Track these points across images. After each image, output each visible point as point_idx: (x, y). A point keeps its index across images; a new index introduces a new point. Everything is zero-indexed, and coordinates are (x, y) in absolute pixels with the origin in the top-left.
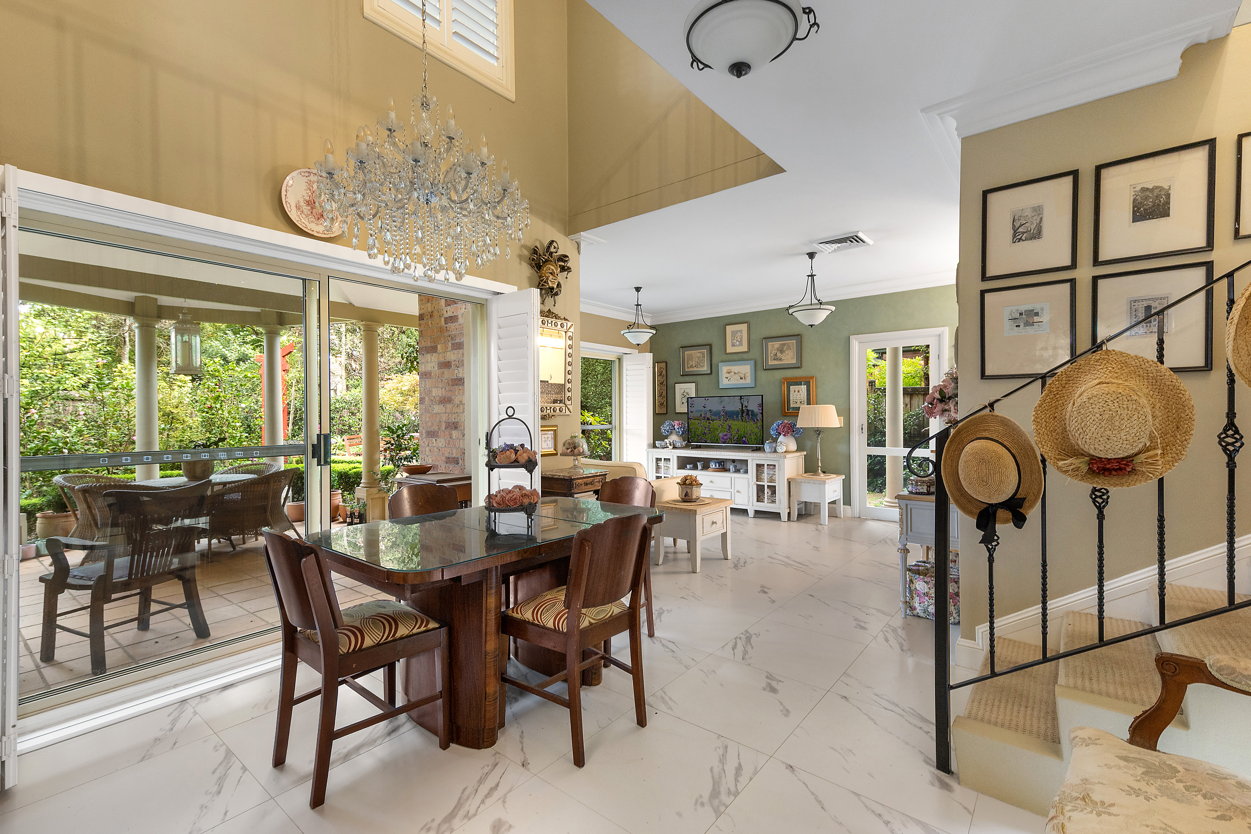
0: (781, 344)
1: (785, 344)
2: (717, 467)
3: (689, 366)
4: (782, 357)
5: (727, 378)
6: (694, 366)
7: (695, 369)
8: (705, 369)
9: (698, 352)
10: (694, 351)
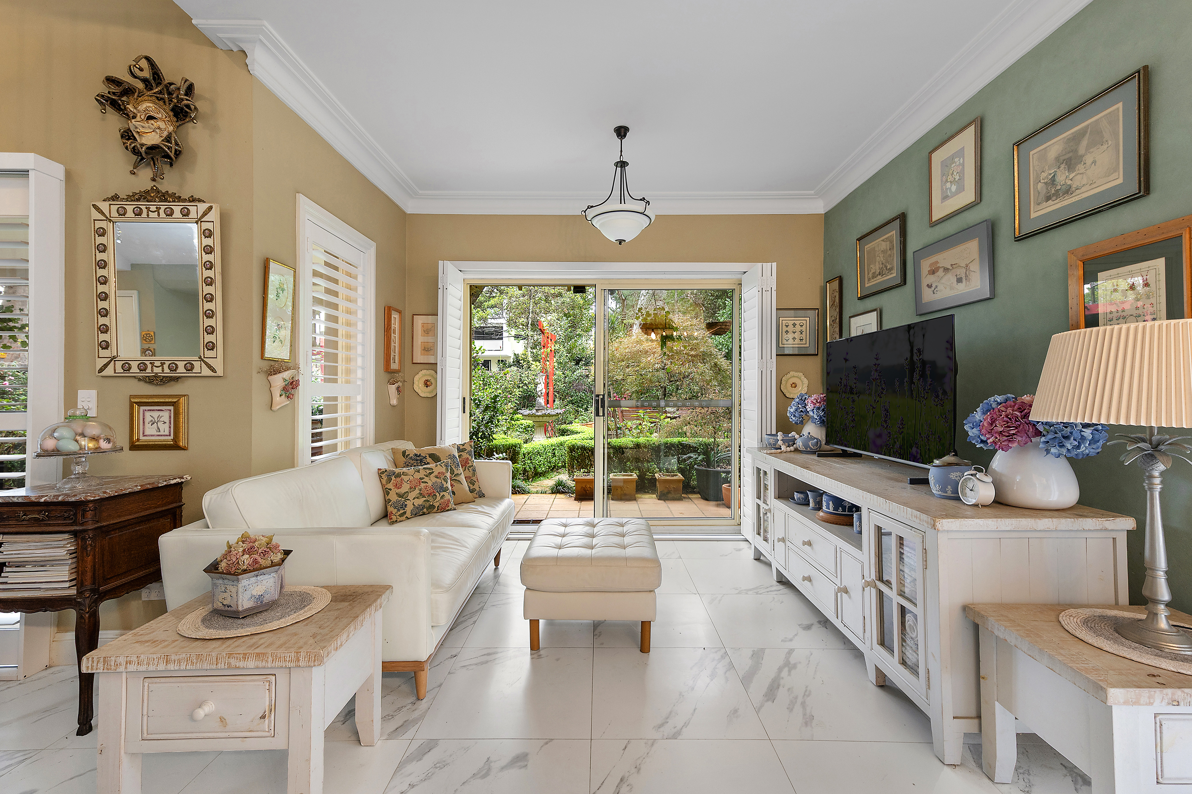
0: (1069, 140)
1: (1082, 134)
2: (831, 510)
3: (870, 275)
4: (1071, 180)
5: (930, 286)
6: (877, 273)
7: (880, 279)
8: (895, 275)
9: (883, 240)
10: (877, 241)
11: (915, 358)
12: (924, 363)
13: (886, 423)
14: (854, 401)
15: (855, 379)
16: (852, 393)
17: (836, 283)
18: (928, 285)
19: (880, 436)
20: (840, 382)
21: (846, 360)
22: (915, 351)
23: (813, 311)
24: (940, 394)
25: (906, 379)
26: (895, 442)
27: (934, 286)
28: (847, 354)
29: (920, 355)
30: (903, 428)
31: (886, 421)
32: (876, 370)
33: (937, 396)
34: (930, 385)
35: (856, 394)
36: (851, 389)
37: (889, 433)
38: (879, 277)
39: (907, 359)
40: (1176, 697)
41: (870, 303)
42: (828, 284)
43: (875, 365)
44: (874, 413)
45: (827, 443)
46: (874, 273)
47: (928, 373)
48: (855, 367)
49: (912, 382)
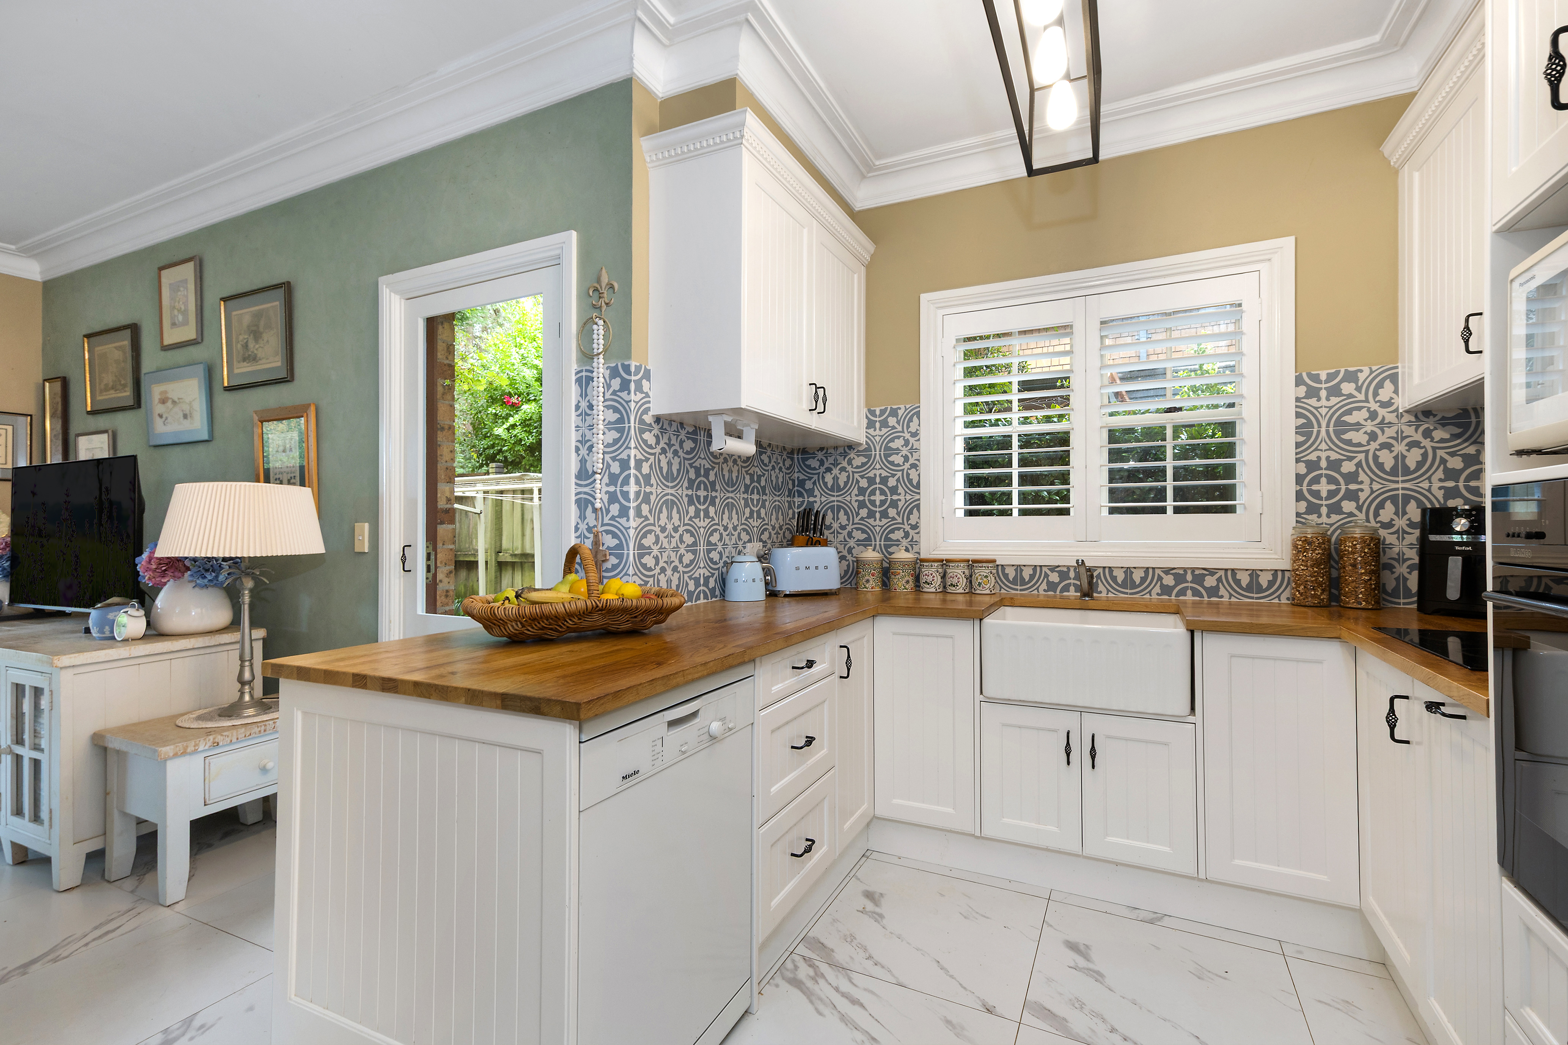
4: (257, 349)
5: (161, 416)
6: (110, 386)
7: (112, 394)
8: (128, 394)
9: (115, 348)
10: (110, 346)
11: (104, 497)
12: (111, 503)
13: (76, 571)
14: (42, 546)
15: (44, 518)
16: (40, 536)
17: (58, 385)
18: (159, 415)
19: (70, 587)
20: (27, 522)
21: (34, 494)
22: (104, 490)
23: (22, 418)
24: (125, 537)
25: (96, 521)
26: (85, 593)
27: (164, 416)
28: (35, 486)
29: (108, 494)
30: (92, 576)
31: (76, 569)
32: (67, 509)
33: (122, 540)
34: (117, 527)
35: (45, 537)
36: (40, 530)
37: (80, 582)
38: (112, 392)
39: (96, 498)
40: (216, 740)
41: (103, 421)
42: (47, 384)
43: (65, 502)
44: (64, 560)
45: (12, 601)
46: (106, 385)
47: (115, 514)
48: (43, 504)
49: (100, 524)
